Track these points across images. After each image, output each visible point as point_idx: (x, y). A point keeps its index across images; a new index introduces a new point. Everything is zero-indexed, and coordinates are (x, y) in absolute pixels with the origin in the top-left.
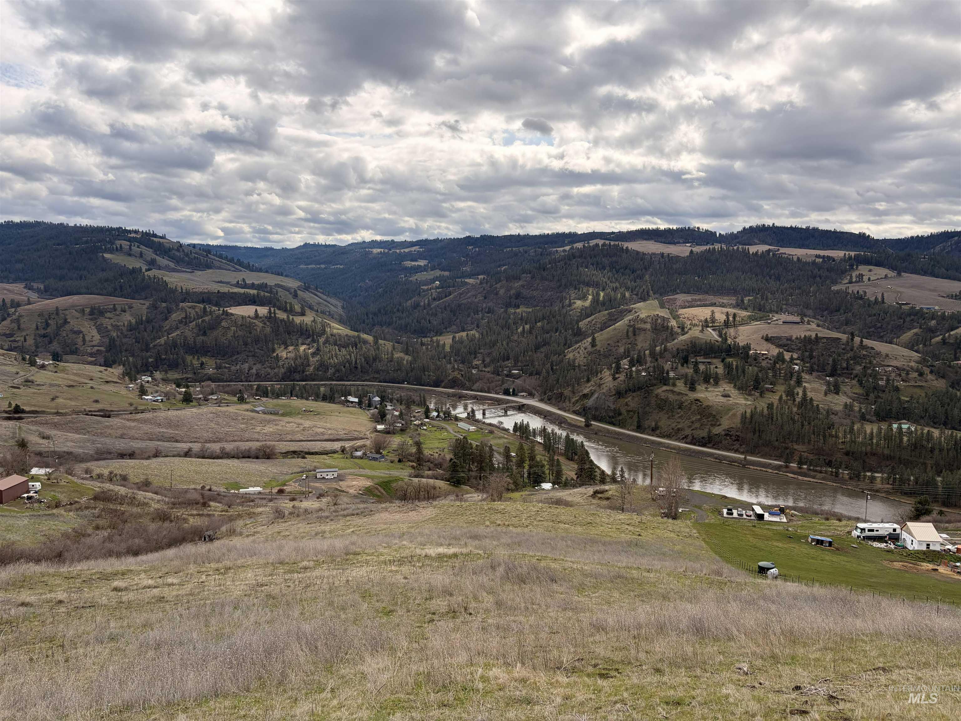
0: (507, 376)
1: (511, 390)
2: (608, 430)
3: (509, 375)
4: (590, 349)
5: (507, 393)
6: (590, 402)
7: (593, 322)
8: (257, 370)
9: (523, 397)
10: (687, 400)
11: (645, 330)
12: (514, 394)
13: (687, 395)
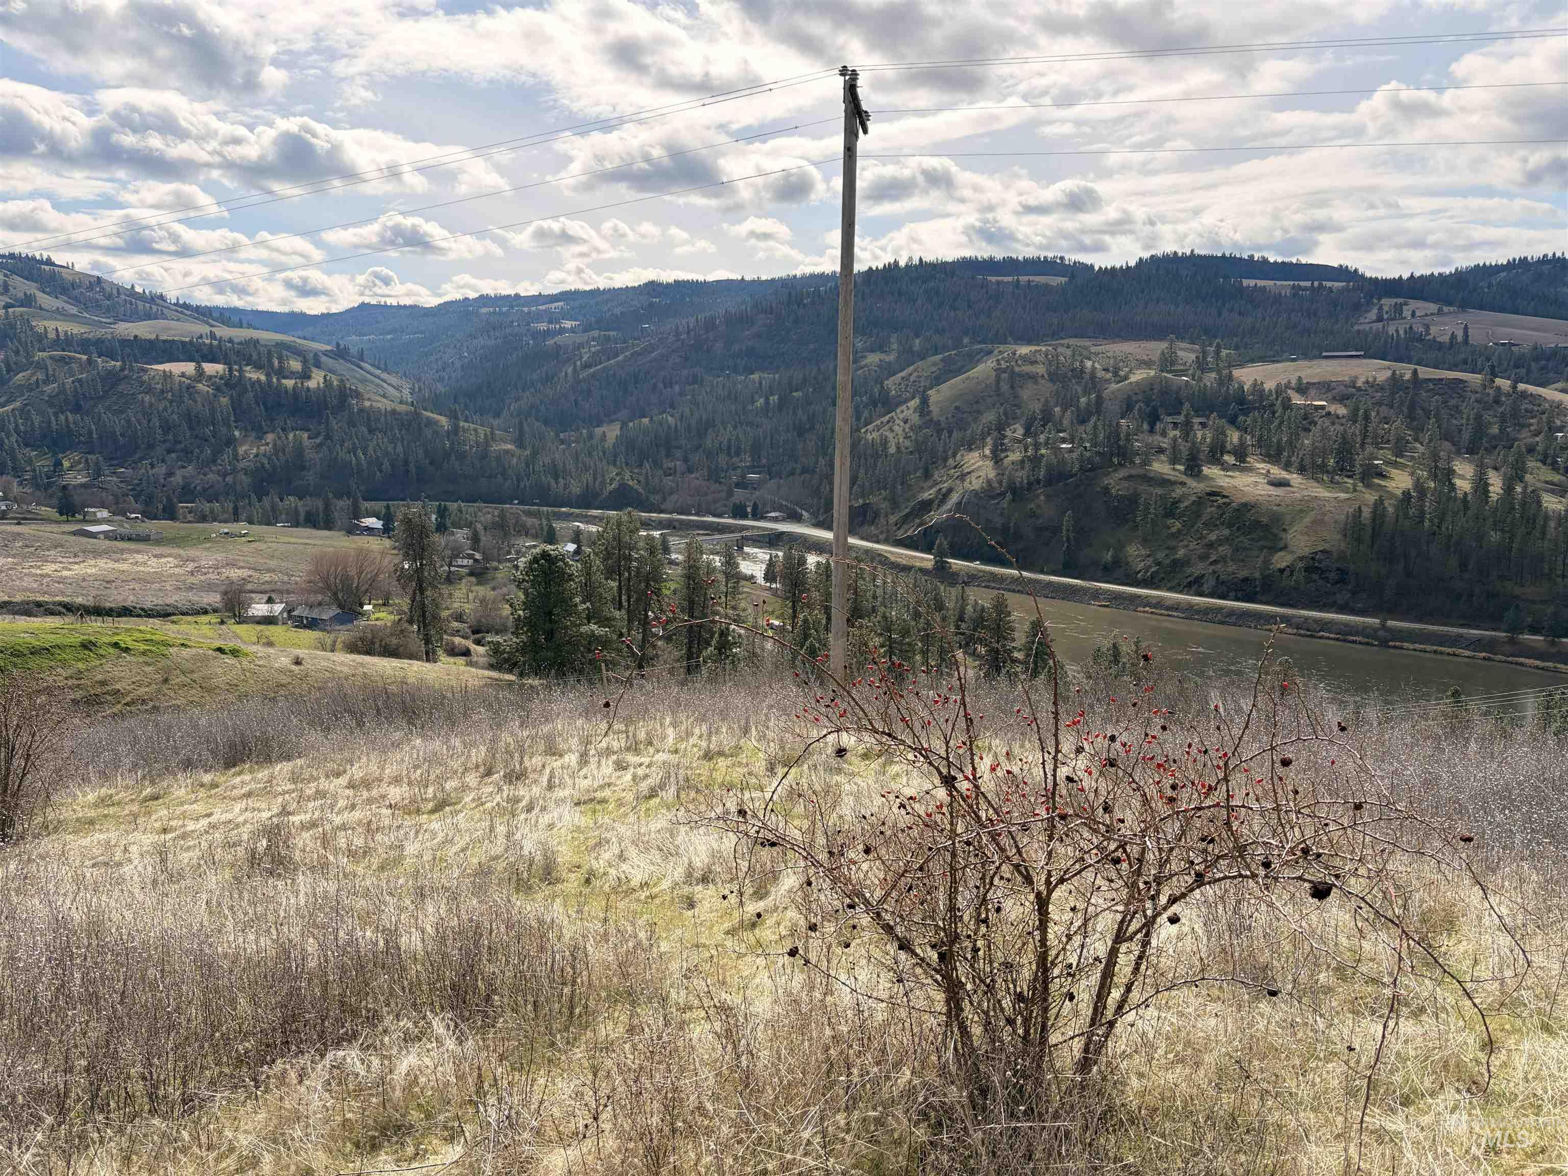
0: (737, 485)
1: (749, 510)
2: (992, 573)
3: (742, 484)
4: (915, 419)
5: (739, 512)
6: (936, 517)
7: (912, 379)
8: (184, 477)
9: (775, 520)
10: (1184, 496)
11: (1033, 377)
12: (758, 515)
13: (1183, 484)
